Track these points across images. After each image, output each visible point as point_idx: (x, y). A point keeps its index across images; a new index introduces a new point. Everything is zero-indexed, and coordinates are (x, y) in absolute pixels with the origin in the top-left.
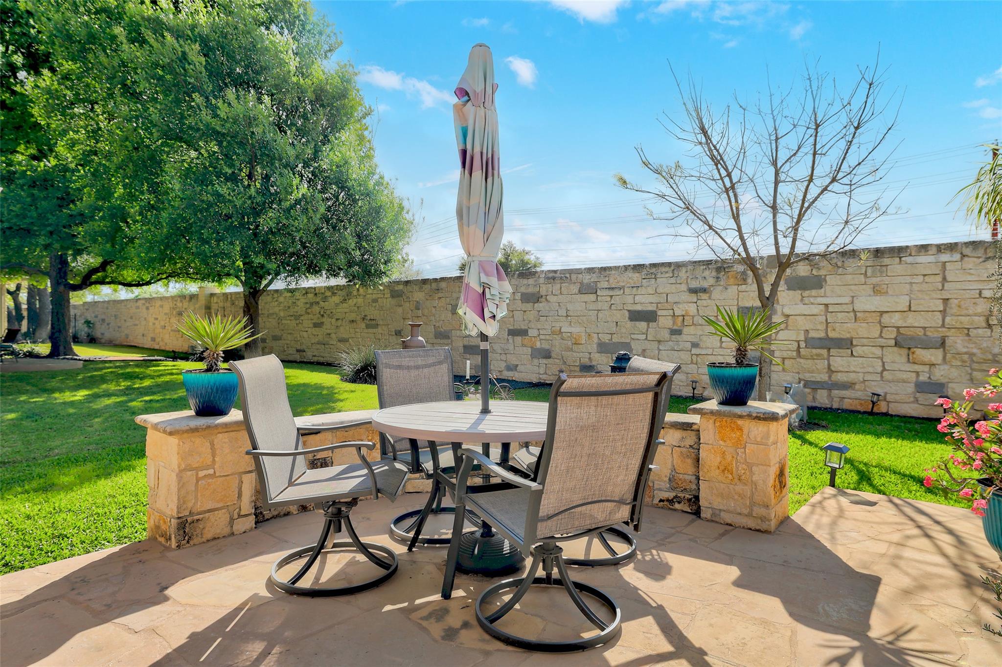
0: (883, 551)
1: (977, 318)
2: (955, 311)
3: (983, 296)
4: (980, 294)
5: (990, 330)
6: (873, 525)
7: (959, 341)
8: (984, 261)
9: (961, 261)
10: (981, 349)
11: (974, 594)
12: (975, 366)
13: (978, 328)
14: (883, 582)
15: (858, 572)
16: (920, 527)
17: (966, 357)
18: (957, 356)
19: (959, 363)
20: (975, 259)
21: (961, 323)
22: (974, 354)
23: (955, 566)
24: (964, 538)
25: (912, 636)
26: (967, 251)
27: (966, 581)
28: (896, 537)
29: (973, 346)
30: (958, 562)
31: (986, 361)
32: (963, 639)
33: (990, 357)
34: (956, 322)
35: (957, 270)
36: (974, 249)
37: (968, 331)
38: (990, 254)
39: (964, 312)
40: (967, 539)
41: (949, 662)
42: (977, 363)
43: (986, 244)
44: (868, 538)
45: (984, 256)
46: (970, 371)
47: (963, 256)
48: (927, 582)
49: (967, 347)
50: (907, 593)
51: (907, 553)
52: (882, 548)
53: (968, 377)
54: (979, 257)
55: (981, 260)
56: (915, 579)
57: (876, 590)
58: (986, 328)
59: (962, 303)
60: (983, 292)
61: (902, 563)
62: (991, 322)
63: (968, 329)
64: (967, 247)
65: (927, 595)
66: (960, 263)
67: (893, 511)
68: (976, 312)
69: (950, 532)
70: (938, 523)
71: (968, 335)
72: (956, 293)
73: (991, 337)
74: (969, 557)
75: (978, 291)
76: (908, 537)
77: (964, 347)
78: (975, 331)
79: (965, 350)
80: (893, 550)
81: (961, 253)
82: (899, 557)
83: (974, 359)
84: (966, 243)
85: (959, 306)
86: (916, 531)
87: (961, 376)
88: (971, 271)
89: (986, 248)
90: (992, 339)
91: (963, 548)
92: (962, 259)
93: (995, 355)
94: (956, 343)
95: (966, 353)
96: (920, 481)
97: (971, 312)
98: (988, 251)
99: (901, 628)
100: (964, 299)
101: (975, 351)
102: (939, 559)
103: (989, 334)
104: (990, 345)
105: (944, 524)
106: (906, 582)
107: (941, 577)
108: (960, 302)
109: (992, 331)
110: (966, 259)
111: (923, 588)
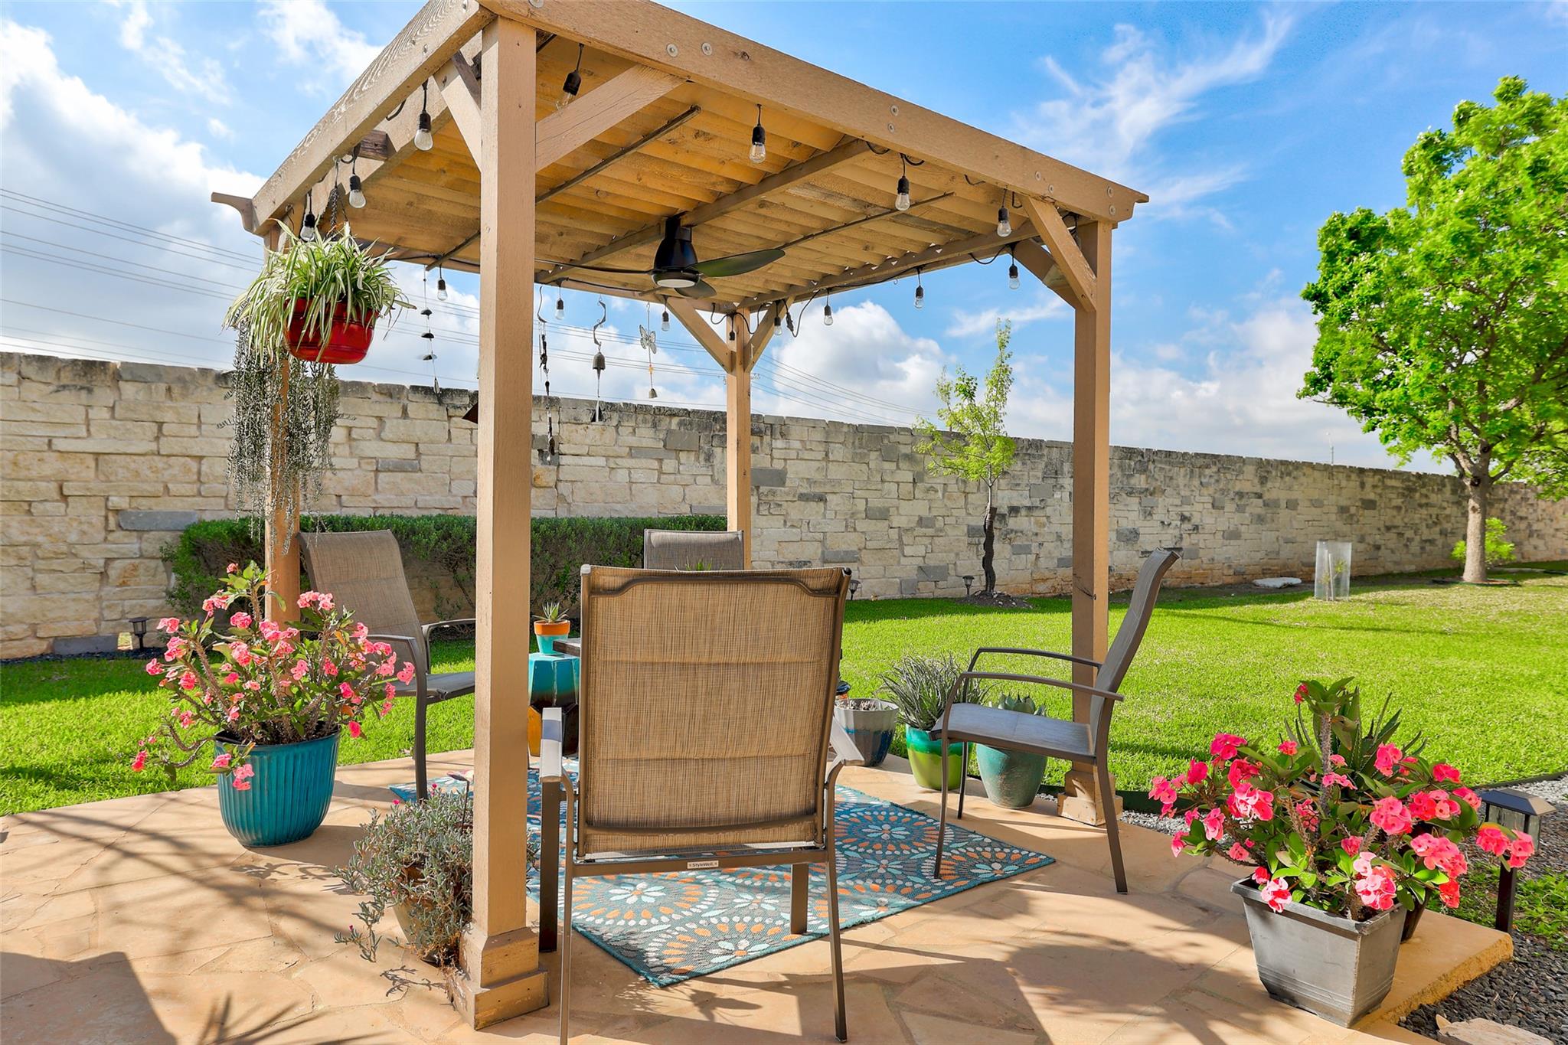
0: (91, 908)
1: (44, 484)
2: (9, 471)
3: (54, 448)
4: (50, 443)
5: (64, 505)
6: (35, 872)
7: (14, 524)
8: (57, 391)
9: (18, 386)
10: (50, 535)
11: (253, 910)
12: (41, 564)
13: (46, 501)
14: (131, 956)
15: (79, 963)
16: (109, 847)
17: (25, 550)
18: (10, 550)
19: (13, 562)
20: (42, 386)
21: (18, 492)
22: (37, 545)
23: (202, 882)
24: (182, 837)
25: (236, 1013)
26: (29, 370)
27: (230, 896)
28: (88, 877)
29: (38, 530)
30: (198, 875)
31: (57, 555)
32: (295, 975)
33: (64, 548)
34: (10, 491)
35: (12, 400)
36: (40, 369)
37: (30, 505)
38: (64, 381)
39: (23, 474)
40: (187, 836)
41: (307, 1017)
42: (43, 559)
43: (59, 364)
44: (46, 899)
45: (56, 383)
46: (31, 574)
47: (23, 378)
48: (185, 924)
49: (28, 533)
50: (175, 954)
51: (124, 894)
52: (84, 904)
53: (28, 584)
54: (48, 384)
55: (51, 388)
56: (172, 928)
57: (132, 976)
58: (57, 501)
59: (21, 458)
60: (55, 441)
61: (129, 913)
62: (66, 492)
63: (30, 503)
64: (29, 364)
65: (203, 941)
66: (17, 389)
67: (45, 838)
68: (43, 474)
69: (154, 836)
70: (129, 829)
71: (29, 512)
72: (10, 441)
73: (66, 515)
74: (206, 862)
75: (46, 440)
76: (104, 869)
77: (22, 533)
78: (41, 507)
79: (23, 539)
80: (103, 899)
81: (19, 373)
82: (119, 906)
83: (39, 553)
84: (27, 357)
85: (15, 464)
86: (109, 856)
87: (16, 584)
88: (37, 406)
89: (59, 370)
90: (67, 519)
91: (190, 852)
92: (20, 382)
93: (71, 545)
94: (9, 526)
95: (25, 544)
96: (41, 774)
97: (34, 474)
98: (62, 374)
99: (214, 1009)
100: (23, 452)
101: (40, 539)
102: (176, 883)
103: (62, 510)
104: (63, 530)
105: (140, 827)
106: (161, 939)
107: (199, 905)
108: (16, 456)
109: (67, 506)
110: (26, 384)
111: (189, 934)
